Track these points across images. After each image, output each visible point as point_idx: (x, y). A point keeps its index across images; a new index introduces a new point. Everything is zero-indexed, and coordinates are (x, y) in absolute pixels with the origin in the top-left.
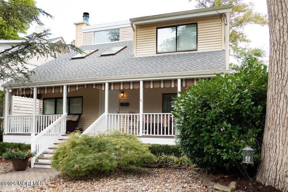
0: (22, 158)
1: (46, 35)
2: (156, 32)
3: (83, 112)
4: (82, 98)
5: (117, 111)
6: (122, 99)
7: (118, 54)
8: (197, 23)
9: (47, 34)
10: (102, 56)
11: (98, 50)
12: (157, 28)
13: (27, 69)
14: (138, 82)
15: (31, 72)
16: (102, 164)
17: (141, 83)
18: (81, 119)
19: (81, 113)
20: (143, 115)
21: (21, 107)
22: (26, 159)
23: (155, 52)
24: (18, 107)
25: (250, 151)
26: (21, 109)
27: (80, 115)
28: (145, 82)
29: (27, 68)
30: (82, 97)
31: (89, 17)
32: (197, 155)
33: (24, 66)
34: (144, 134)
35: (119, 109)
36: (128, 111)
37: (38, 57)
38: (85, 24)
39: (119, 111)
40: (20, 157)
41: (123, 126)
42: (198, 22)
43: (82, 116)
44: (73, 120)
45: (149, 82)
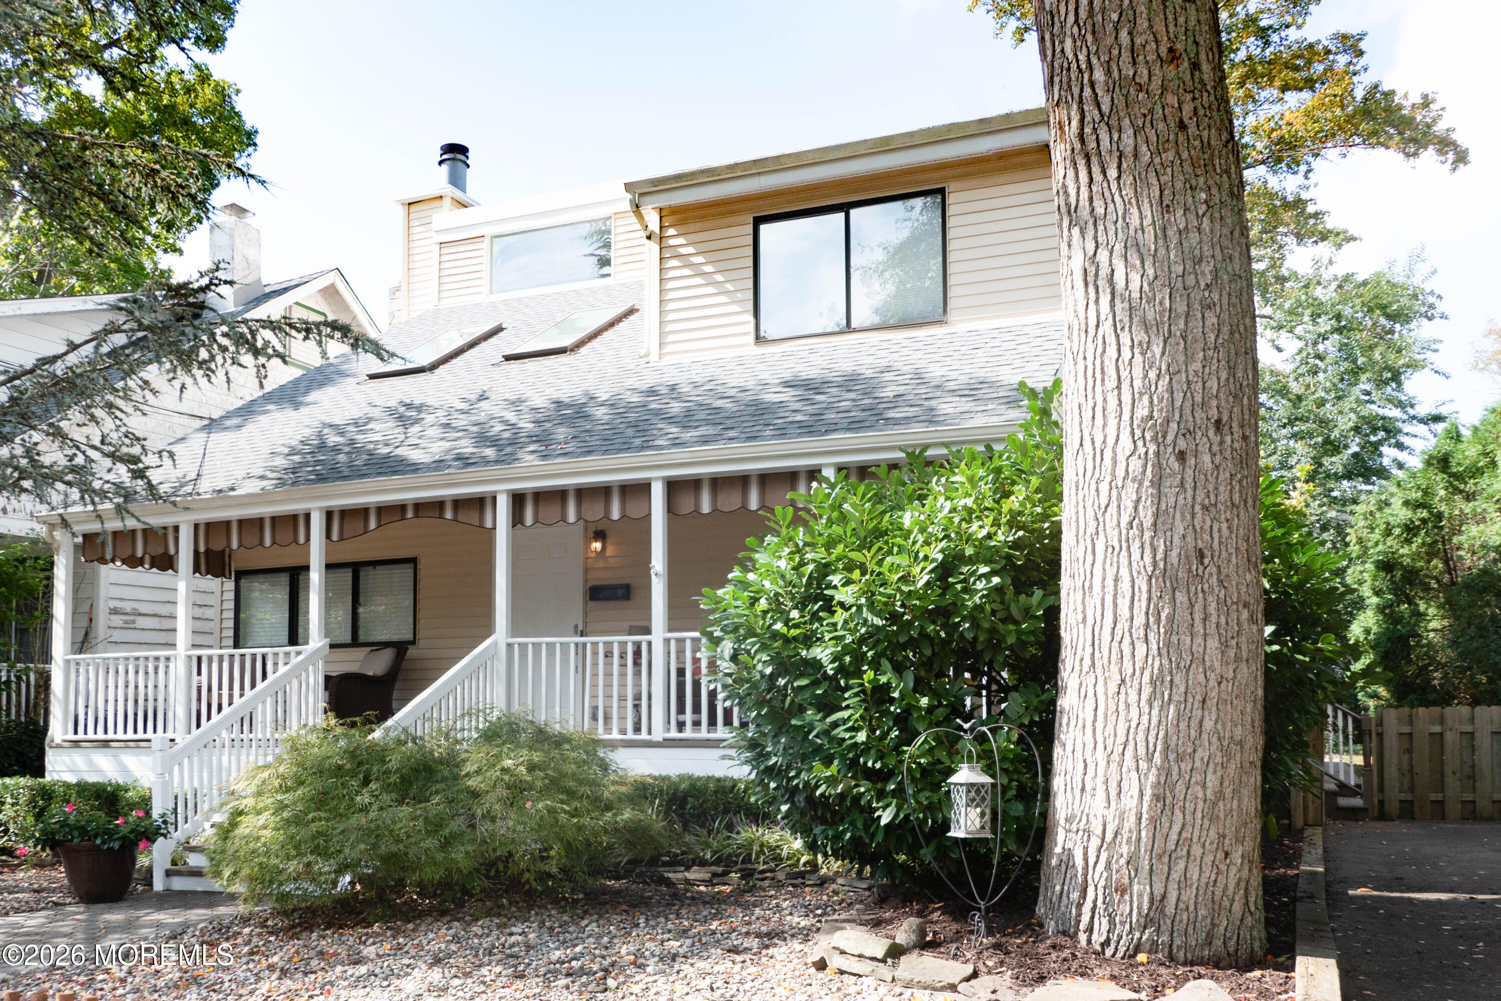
0: (104, 842)
1: (213, 287)
2: (750, 240)
3: (421, 634)
4: (412, 565)
5: (576, 627)
6: (600, 564)
7: (583, 350)
8: (942, 191)
9: (216, 282)
10: (508, 358)
11: (498, 330)
12: (758, 221)
13: (138, 439)
14: (644, 488)
15: (160, 452)
16: (406, 854)
17: (658, 492)
18: (404, 664)
19: (409, 636)
20: (667, 641)
21: (140, 615)
22: (121, 847)
23: (752, 338)
24: (127, 614)
25: (972, 785)
26: (142, 622)
27: (400, 647)
28: (673, 487)
29: (137, 435)
30: (413, 561)
31: (468, 166)
32: (819, 814)
33: (123, 429)
34: (674, 734)
35: (586, 614)
36: (626, 625)
37: (183, 387)
38: (447, 202)
39: (585, 624)
40: (98, 841)
41: (605, 697)
42: (950, 187)
43: (412, 652)
44: (370, 673)
45: (695, 484)
